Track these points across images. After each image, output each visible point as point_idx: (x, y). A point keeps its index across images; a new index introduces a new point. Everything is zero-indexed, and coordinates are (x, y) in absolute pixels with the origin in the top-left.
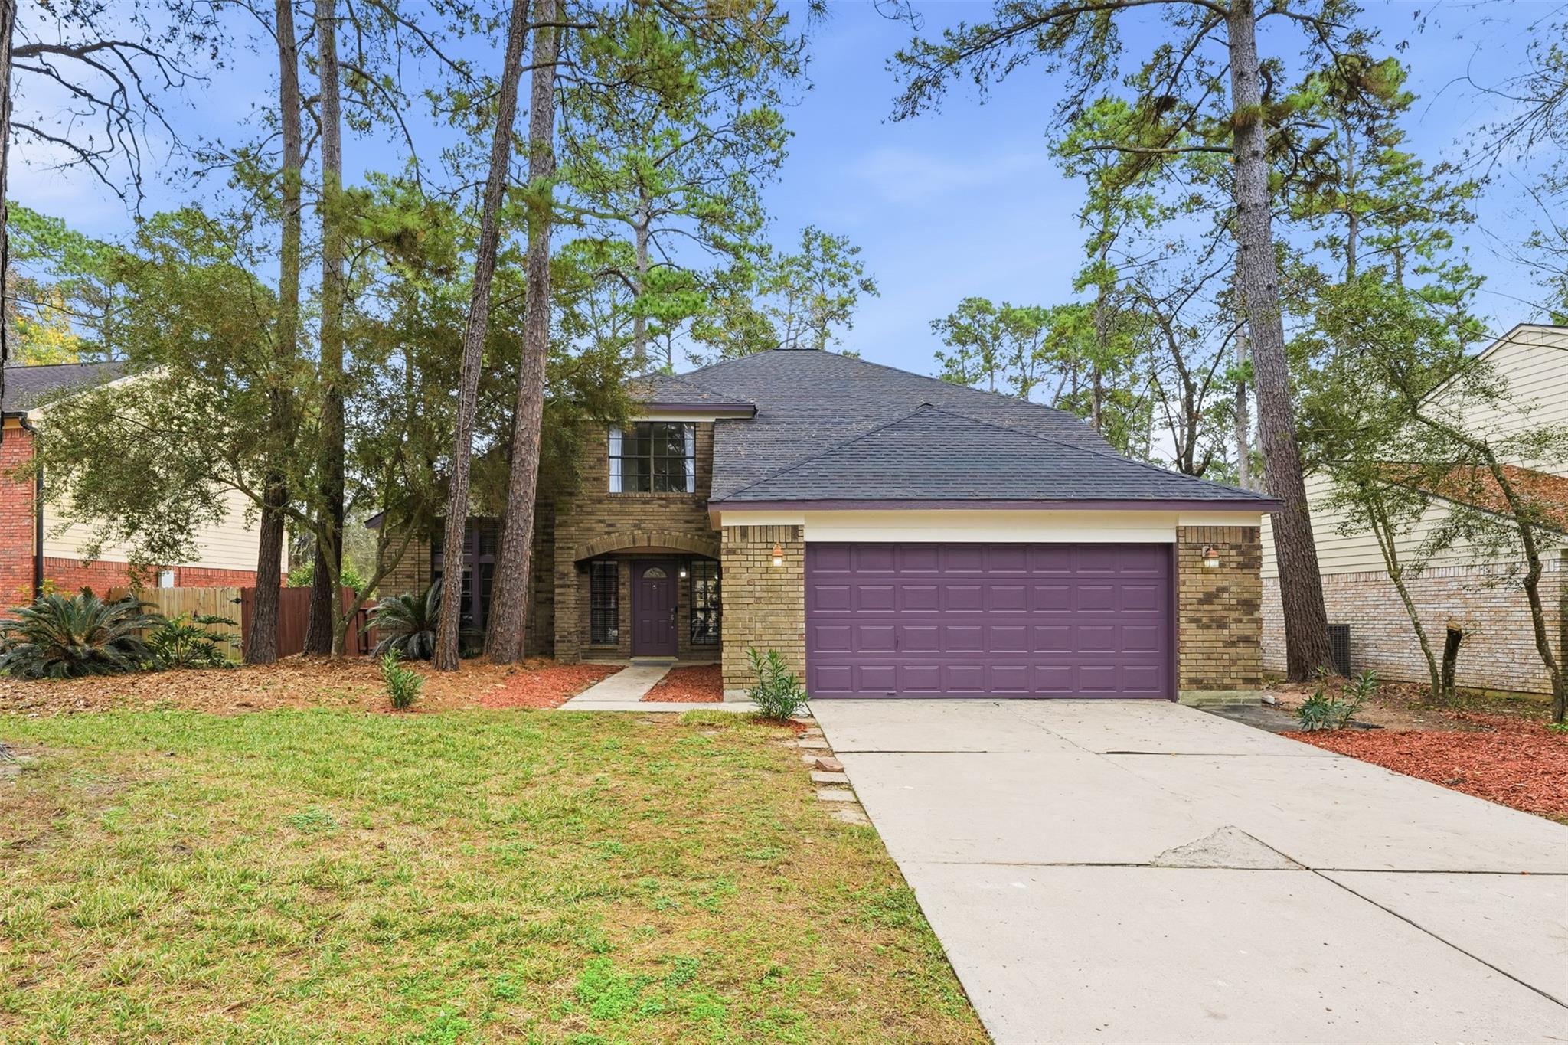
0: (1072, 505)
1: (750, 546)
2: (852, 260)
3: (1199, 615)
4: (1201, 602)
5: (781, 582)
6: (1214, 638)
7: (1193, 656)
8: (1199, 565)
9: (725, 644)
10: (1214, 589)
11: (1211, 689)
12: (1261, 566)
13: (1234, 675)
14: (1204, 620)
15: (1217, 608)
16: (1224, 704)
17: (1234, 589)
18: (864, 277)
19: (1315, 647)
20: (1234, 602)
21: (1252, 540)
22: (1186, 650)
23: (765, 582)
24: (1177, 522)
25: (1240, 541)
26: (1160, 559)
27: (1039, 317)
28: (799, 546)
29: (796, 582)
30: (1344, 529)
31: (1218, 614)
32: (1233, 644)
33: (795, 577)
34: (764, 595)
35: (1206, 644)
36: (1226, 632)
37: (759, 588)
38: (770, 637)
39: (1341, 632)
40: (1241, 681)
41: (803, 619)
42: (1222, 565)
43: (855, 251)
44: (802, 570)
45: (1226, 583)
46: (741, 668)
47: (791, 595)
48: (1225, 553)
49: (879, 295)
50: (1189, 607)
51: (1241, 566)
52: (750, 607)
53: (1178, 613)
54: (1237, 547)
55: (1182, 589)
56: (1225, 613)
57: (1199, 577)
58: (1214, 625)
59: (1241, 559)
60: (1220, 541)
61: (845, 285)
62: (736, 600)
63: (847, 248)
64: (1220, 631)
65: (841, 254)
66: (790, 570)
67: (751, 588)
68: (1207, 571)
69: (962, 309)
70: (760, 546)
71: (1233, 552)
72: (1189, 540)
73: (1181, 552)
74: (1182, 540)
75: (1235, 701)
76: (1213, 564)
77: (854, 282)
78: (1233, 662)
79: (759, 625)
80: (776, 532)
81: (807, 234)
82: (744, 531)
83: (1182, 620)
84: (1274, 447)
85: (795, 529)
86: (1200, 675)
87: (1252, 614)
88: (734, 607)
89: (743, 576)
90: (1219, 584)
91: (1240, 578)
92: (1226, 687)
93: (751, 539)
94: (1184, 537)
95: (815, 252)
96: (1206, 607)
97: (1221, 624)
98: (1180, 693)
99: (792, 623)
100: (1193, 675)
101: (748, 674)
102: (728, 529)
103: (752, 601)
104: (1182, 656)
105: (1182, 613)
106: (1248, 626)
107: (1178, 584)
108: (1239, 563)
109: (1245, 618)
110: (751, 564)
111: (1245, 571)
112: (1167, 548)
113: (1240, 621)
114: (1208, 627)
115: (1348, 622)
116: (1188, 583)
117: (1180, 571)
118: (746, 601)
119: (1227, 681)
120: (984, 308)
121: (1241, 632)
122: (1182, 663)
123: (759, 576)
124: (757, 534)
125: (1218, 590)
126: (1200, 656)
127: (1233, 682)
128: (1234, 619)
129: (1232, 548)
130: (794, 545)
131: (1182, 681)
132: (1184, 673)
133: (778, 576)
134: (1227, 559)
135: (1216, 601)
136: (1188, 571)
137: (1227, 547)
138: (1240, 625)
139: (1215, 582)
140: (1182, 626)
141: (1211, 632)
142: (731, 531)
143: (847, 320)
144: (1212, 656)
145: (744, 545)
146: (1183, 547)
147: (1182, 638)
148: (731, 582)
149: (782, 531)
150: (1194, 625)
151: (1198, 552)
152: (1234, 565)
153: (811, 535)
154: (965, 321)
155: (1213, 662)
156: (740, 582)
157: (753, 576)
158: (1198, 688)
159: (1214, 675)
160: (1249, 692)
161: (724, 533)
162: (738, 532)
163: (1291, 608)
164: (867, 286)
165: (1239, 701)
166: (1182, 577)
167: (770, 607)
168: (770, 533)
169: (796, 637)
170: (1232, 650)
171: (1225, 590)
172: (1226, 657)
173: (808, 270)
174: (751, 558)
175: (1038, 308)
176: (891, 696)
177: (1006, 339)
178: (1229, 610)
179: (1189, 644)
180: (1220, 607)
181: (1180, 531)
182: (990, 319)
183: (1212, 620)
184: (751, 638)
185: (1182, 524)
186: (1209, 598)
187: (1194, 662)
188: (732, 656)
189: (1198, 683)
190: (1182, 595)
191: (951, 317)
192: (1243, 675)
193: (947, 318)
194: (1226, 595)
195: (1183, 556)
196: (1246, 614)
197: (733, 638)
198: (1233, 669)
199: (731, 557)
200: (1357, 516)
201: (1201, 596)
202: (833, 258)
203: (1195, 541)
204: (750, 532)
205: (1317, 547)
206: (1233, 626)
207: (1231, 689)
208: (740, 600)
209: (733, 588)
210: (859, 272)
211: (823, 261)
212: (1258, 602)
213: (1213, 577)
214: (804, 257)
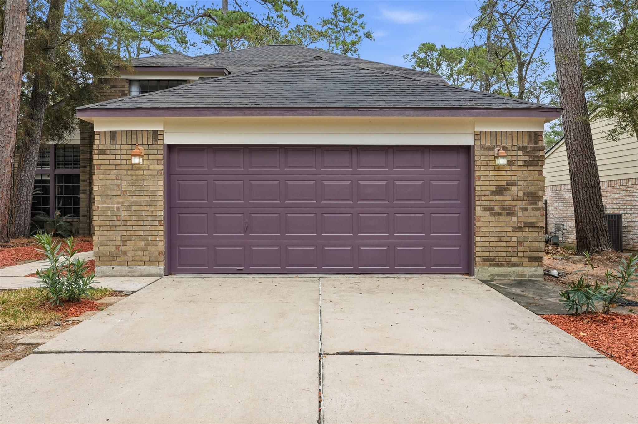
0: (382, 112)
1: (117, 147)
2: (359, 21)
3: (492, 204)
4: (493, 193)
5: (144, 177)
6: (504, 224)
7: (486, 239)
8: (491, 163)
9: (96, 228)
10: (504, 183)
11: (502, 265)
12: (544, 164)
13: (521, 254)
14: (497, 209)
15: (506, 199)
16: (513, 278)
17: (521, 183)
18: (366, 30)
19: (595, 229)
20: (521, 194)
21: (536, 142)
22: (481, 234)
23: (130, 178)
24: (474, 129)
25: (526, 144)
26: (462, 158)
27: (461, 52)
28: (159, 147)
29: (156, 178)
30: (613, 135)
31: (508, 204)
32: (520, 229)
33: (156, 173)
34: (130, 188)
35: (498, 229)
36: (514, 219)
37: (125, 182)
38: (133, 223)
39: (616, 219)
40: (527, 260)
41: (162, 208)
42: (510, 163)
43: (362, 16)
44: (161, 167)
45: (514, 178)
46: (109, 248)
47: (151, 188)
48: (514, 153)
49: (374, 40)
50: (483, 198)
51: (527, 164)
52: (118, 198)
53: (475, 203)
54: (523, 148)
55: (477, 183)
56: (514, 203)
57: (492, 173)
58: (504, 213)
59: (527, 158)
60: (510, 143)
61: (357, 36)
62: (106, 193)
63: (357, 15)
64: (509, 218)
65: (354, 18)
66: (151, 167)
67: (118, 182)
68: (498, 168)
69: (420, 49)
70: (126, 147)
71: (520, 153)
72: (483, 142)
73: (477, 153)
74: (478, 143)
75: (522, 276)
76: (502, 161)
77: (361, 33)
78: (520, 243)
79: (125, 213)
80: (140, 135)
81: (335, 7)
82: (113, 134)
83: (478, 209)
84: (566, 86)
85: (155, 133)
86: (492, 255)
87: (536, 204)
88: (104, 198)
89: (112, 172)
90: (509, 178)
91: (526, 174)
92: (514, 265)
93: (119, 142)
94: (480, 140)
95: (340, 17)
96: (497, 198)
97: (510, 212)
98: (476, 269)
99: (152, 211)
100: (486, 254)
101: (115, 253)
102: (99, 133)
103: (119, 193)
104: (478, 239)
105: (477, 203)
106: (533, 213)
107: (474, 179)
108: (525, 162)
109: (530, 207)
110: (118, 162)
111: (531, 168)
112: (467, 149)
113: (526, 209)
114: (499, 214)
115: (621, 212)
116: (482, 178)
117: (476, 168)
118: (115, 193)
119: (514, 260)
120: (431, 48)
121: (527, 219)
122: (478, 244)
123: (125, 172)
124: (124, 137)
125: (507, 184)
126: (492, 239)
127: (520, 260)
128: (521, 208)
129: (520, 149)
130: (155, 147)
131: (477, 260)
132: (479, 252)
133: (141, 172)
134: (515, 158)
135: (506, 193)
136: (482, 168)
137: (516, 148)
138: (526, 213)
139: (507, 176)
140: (478, 214)
141: (502, 218)
142: (103, 135)
143: (357, 53)
144: (503, 238)
145: (112, 147)
146: (479, 148)
147: (478, 224)
148: (101, 177)
149: (145, 135)
150: (488, 213)
151: (491, 153)
152: (521, 163)
153: (171, 139)
154: (422, 55)
155: (504, 244)
156: (108, 177)
157: (121, 172)
158: (491, 266)
159: (504, 254)
160: (533, 269)
161: (97, 137)
162: (108, 136)
163: (578, 202)
164: (368, 36)
165: (525, 276)
166: (477, 173)
167: (134, 198)
168: (134, 136)
169: (156, 223)
170: (519, 234)
171: (514, 183)
172: (514, 239)
173: (337, 27)
174: (118, 157)
175: (460, 48)
176: (240, 271)
177: (444, 66)
178: (517, 200)
179: (483, 229)
180: (509, 198)
181: (477, 135)
182: (435, 54)
183: (503, 208)
184: (118, 223)
185: (478, 129)
186: (500, 191)
187: (487, 244)
188: (102, 238)
189: (490, 261)
190: (477, 188)
191: (414, 53)
192: (529, 254)
193: (412, 54)
194: (514, 188)
195: (479, 157)
196: (531, 204)
197: (103, 223)
198: (520, 249)
199: (101, 157)
200: (624, 124)
201: (493, 188)
202: (349, 20)
203: (488, 143)
204: (118, 136)
205: (597, 158)
206: (520, 214)
207: (518, 266)
208: (109, 193)
209: (103, 182)
210: (363, 28)
211: (344, 22)
212: (541, 193)
213: (504, 173)
214: (333, 20)
